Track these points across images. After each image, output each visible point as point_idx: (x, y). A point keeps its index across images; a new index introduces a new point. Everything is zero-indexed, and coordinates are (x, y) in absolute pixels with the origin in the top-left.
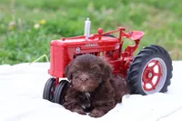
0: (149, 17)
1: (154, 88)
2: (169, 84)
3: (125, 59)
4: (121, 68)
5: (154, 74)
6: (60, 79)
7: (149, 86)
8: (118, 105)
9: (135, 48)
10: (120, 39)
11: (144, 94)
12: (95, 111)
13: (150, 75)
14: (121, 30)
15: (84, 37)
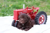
0: (41, 4)
1: (42, 23)
2: (46, 22)
3: (34, 15)
4: (33, 17)
5: (42, 19)
6: (16, 21)
8: (32, 27)
9: (37, 12)
10: (33, 10)
12: (26, 29)
14: (33, 7)
15: (23, 9)
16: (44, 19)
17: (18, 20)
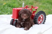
1: (41, 23)
2: (45, 22)
3: (33, 14)
5: (41, 19)
7: (39, 22)
10: (32, 9)
11: (38, 24)
13: (40, 19)
14: (32, 6)
16: (42, 19)
17: (17, 19)
